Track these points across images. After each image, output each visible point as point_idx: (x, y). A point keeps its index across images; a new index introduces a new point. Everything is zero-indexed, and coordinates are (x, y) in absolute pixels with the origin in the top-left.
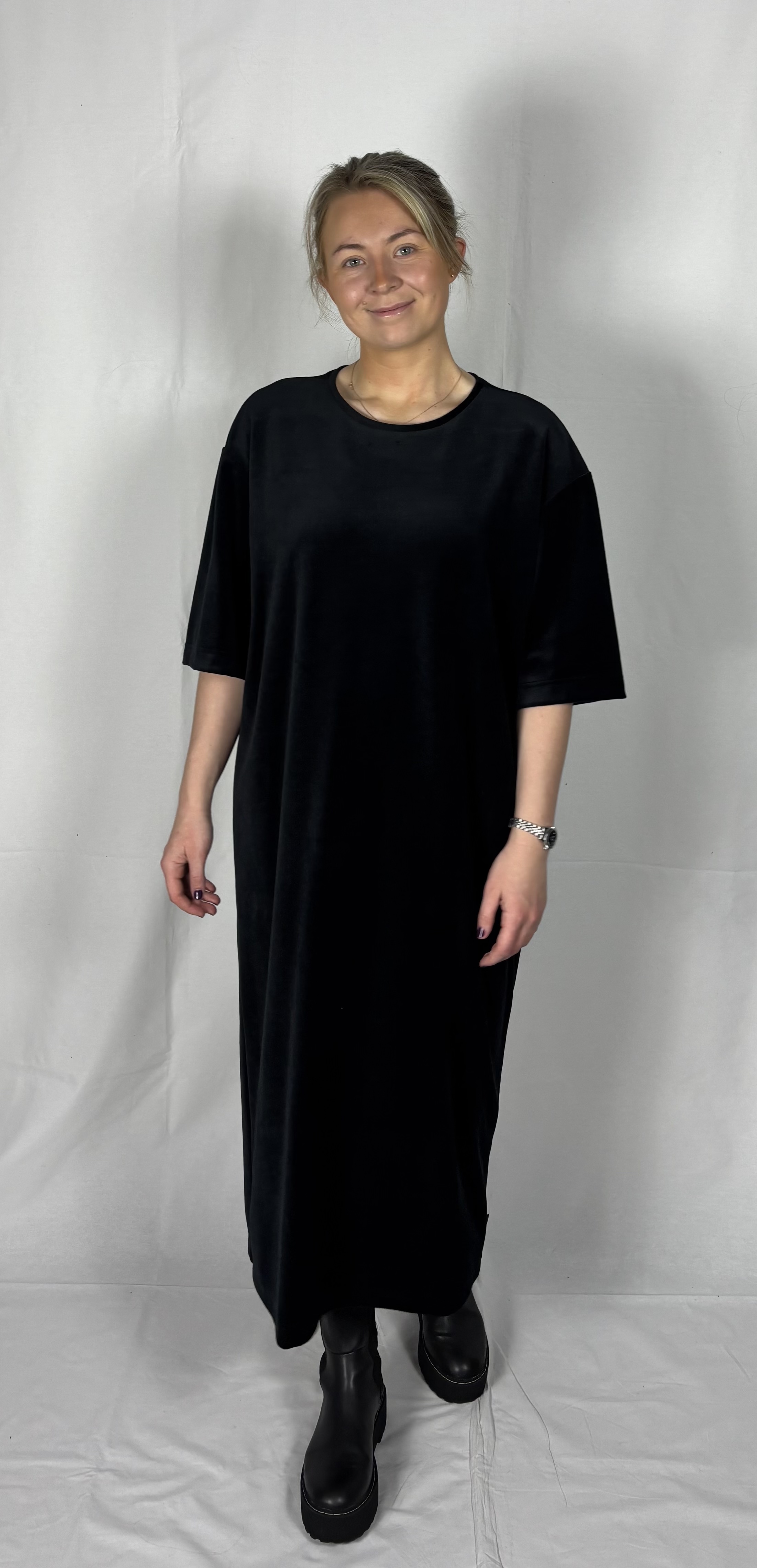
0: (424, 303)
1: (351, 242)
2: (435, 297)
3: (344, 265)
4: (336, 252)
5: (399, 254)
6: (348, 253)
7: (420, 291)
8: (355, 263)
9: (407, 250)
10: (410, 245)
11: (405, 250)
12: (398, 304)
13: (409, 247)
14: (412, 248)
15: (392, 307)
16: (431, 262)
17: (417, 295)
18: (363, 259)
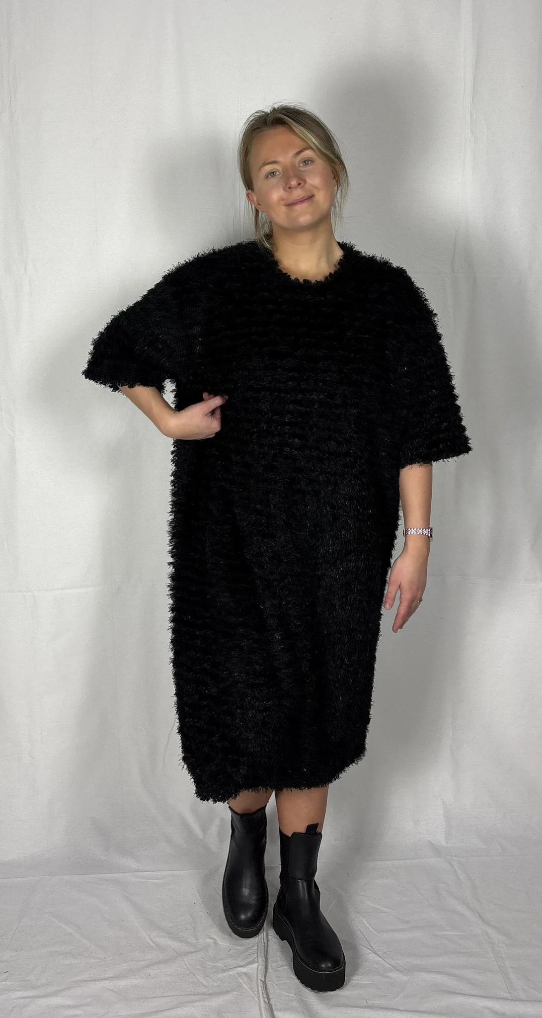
0: (321, 197)
1: (271, 160)
2: (327, 192)
3: (267, 176)
4: (260, 168)
5: (301, 165)
6: (268, 168)
7: (316, 188)
8: (273, 173)
9: (306, 162)
10: (308, 159)
11: (305, 162)
12: (304, 197)
13: (308, 160)
14: (311, 161)
15: (301, 199)
16: (324, 169)
17: (315, 192)
18: (278, 170)
